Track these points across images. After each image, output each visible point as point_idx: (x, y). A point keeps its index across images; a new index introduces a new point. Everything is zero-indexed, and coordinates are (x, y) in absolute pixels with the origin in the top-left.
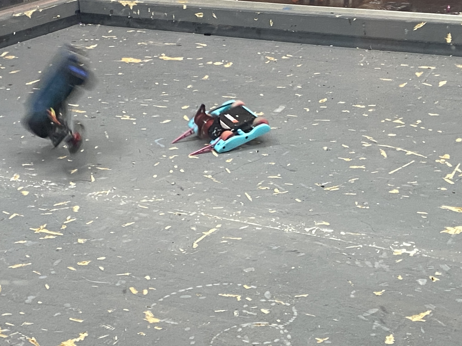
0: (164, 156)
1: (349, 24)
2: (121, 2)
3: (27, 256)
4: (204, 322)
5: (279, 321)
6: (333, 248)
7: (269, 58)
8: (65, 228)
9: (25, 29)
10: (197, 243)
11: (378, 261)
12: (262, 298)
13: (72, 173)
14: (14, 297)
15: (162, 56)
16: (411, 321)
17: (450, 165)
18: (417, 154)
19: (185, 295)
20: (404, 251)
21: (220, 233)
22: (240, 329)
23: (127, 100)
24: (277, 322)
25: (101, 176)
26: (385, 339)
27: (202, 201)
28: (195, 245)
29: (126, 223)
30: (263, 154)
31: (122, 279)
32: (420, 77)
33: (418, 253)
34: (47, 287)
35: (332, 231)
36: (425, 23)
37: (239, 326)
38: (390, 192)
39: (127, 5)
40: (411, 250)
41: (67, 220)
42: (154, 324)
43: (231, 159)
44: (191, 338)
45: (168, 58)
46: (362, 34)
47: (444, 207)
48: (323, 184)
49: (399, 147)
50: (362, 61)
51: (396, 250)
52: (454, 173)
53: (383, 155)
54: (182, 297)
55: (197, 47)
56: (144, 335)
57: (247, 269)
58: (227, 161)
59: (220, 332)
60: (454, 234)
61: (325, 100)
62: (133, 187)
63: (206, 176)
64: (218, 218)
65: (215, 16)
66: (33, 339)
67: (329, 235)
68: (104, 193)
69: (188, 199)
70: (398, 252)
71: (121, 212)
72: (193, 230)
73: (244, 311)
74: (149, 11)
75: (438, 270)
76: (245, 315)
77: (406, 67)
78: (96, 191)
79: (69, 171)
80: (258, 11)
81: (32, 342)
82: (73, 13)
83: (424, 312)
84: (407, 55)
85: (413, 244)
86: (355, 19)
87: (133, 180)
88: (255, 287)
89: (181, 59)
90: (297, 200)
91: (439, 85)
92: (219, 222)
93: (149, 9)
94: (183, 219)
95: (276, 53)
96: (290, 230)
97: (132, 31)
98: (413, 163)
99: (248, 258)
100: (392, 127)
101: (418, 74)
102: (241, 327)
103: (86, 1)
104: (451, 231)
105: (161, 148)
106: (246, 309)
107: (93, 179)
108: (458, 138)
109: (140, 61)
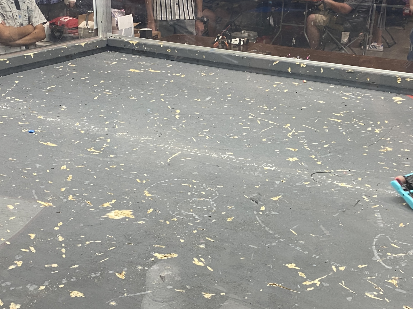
0: (152, 118)
1: (242, 60)
2: (129, 41)
3: (85, 162)
4: (173, 197)
5: (210, 198)
6: (235, 165)
7: (203, 74)
8: (103, 150)
9: (81, 52)
10: (169, 160)
11: (257, 172)
12: (202, 187)
13: (106, 123)
14: (79, 181)
15: (150, 70)
16: (273, 200)
17: (290, 129)
18: (274, 123)
19: (164, 183)
20: (269, 168)
21: (180, 155)
22: (191, 201)
23: (133, 90)
24: (209, 198)
25: (121, 126)
26: (260, 208)
27: (171, 140)
29: (134, 149)
30: (201, 119)
31: (132, 175)
32: (276, 87)
33: (275, 169)
34: (95, 177)
35: (235, 157)
36: (278, 62)
38: (262, 140)
39: (132, 43)
40: (272, 168)
41: (104, 146)
42: (149, 197)
43: (185, 121)
44: (167, 204)
45: (153, 71)
46: (249, 65)
47: (287, 148)
48: (230, 135)
49: (266, 119)
50: (248, 78)
51: (265, 167)
52: (292, 132)
53: (258, 123)
54: (162, 184)
55: (167, 66)
56: (144, 202)
57: (194, 173)
58: (183, 121)
59: (181, 202)
60: (292, 161)
61: (230, 95)
62: (137, 132)
63: (173, 128)
64: (179, 148)
65: (176, 52)
66: (89, 202)
67: (233, 159)
68: (122, 134)
69: (165, 139)
70: (266, 168)
71: (131, 143)
72: (167, 154)
74: (144, 47)
75: (285, 178)
76: (194, 194)
77: (269, 82)
78: (119, 133)
79: (105, 122)
80: (198, 51)
81: (88, 203)
82: (105, 46)
83: (278, 196)
84: (269, 76)
85: (273, 165)
86: (245, 57)
87: (137, 128)
88: (198, 182)
89: (160, 71)
90: (217, 142)
91: (284, 91)
92: (180, 150)
93: (144, 46)
94: (162, 148)
95: (206, 72)
96: (214, 156)
97: (134, 56)
98: (272, 127)
99: (194, 168)
100: (262, 110)
101: (275, 86)
102: (192, 200)
103: (112, 40)
104: (291, 159)
105: (151, 113)
106: (194, 191)
107: (117, 127)
108: (293, 116)
109: (139, 71)
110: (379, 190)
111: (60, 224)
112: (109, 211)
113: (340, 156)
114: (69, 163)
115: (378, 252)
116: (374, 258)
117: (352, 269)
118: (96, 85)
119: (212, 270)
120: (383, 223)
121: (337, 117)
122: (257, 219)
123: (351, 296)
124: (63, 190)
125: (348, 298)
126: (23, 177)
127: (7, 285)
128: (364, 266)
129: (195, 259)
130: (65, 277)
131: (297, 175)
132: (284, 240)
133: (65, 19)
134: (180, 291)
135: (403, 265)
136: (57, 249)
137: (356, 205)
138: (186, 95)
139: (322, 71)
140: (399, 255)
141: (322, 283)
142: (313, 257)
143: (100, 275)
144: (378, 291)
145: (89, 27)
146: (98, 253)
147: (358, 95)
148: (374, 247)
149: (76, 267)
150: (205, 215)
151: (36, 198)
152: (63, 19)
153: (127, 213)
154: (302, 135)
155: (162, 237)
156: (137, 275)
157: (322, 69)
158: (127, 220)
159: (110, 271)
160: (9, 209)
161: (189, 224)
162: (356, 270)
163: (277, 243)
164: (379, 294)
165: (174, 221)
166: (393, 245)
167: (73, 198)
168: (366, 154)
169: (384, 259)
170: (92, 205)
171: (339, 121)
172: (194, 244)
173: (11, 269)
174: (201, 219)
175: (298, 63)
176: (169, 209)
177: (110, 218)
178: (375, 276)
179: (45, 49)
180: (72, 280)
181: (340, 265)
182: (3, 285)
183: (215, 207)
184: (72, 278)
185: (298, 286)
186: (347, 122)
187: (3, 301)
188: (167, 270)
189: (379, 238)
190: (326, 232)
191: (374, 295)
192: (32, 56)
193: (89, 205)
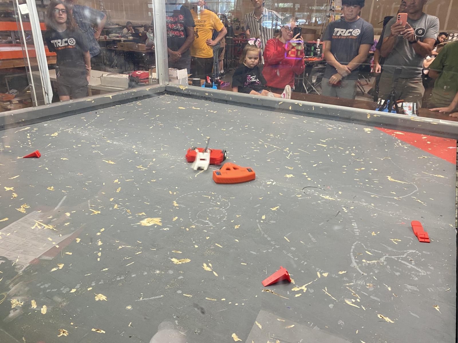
1: (257, 101)
2: (180, 88)
3: (133, 177)
4: (195, 206)
7: (229, 110)
8: (149, 167)
9: (146, 95)
11: (261, 186)
12: (218, 198)
14: (125, 192)
15: (193, 107)
16: (272, 210)
17: (288, 152)
18: (277, 147)
19: (189, 195)
20: (271, 183)
21: (205, 172)
22: (209, 210)
23: (178, 122)
24: (222, 208)
25: (165, 148)
26: (262, 217)
28: (196, 176)
29: (172, 166)
31: (167, 188)
33: (276, 184)
34: (138, 189)
36: (282, 102)
37: (208, 209)
38: (267, 160)
39: (182, 89)
40: (273, 183)
41: (150, 164)
42: (177, 206)
44: (189, 213)
45: (195, 108)
46: (261, 105)
47: (286, 167)
48: (244, 156)
49: (271, 144)
50: (261, 113)
51: (268, 182)
52: (290, 155)
53: (265, 147)
55: (205, 105)
56: (172, 211)
59: (201, 211)
61: (247, 126)
62: (177, 153)
65: (212, 95)
66: (129, 210)
68: (165, 155)
70: (269, 183)
71: (171, 162)
73: (211, 203)
76: (211, 204)
78: (163, 154)
80: (227, 94)
81: (128, 212)
83: (277, 207)
84: (276, 113)
85: (274, 180)
86: (259, 99)
87: (176, 150)
88: (216, 194)
89: (199, 109)
90: (234, 161)
93: (190, 91)
95: (232, 109)
97: (183, 98)
98: (275, 150)
100: (269, 137)
101: (279, 119)
102: (209, 209)
103: (168, 87)
104: (288, 176)
105: (188, 139)
107: (162, 149)
108: (291, 142)
109: (185, 108)
110: (355, 202)
111: (103, 230)
112: (143, 219)
113: (325, 174)
114: (121, 177)
115: (355, 259)
116: (352, 264)
117: (334, 275)
118: (153, 119)
119: (217, 275)
120: (359, 232)
122: (258, 227)
123: (333, 303)
124: (112, 199)
125: (330, 306)
126: (84, 188)
127: (45, 287)
128: (343, 272)
129: (205, 265)
130: (95, 279)
131: (292, 189)
132: (279, 246)
133: (139, 72)
134: (188, 296)
135: (376, 272)
136: (95, 252)
137: (337, 215)
138: (216, 126)
139: (313, 109)
140: (373, 261)
141: (308, 289)
142: (302, 263)
143: (124, 278)
144: (356, 298)
145: (152, 78)
146: (126, 257)
147: (339, 127)
148: (352, 253)
149: (106, 270)
150: (218, 222)
152: (137, 73)
153: (157, 221)
154: (297, 157)
155: (180, 243)
156: (154, 279)
157: (313, 107)
158: (156, 226)
159: (133, 274)
160: (66, 216)
161: (204, 231)
162: (337, 276)
163: (273, 249)
164: (356, 301)
165: (193, 228)
166: (367, 252)
167: (117, 207)
168: (345, 172)
169: (360, 265)
170: (131, 214)
171: (325, 146)
172: (206, 250)
173: (53, 272)
174: (214, 226)
175: (297, 103)
176: (190, 217)
177: (143, 225)
178: (352, 283)
179: (121, 93)
180: (100, 283)
181: (324, 271)
182: (42, 287)
183: (226, 216)
184: (100, 281)
185: (288, 292)
186: (331, 146)
187: (37, 304)
188: (180, 275)
189: (356, 246)
190: (313, 239)
191: (352, 302)
192: (111, 98)
193: (128, 213)
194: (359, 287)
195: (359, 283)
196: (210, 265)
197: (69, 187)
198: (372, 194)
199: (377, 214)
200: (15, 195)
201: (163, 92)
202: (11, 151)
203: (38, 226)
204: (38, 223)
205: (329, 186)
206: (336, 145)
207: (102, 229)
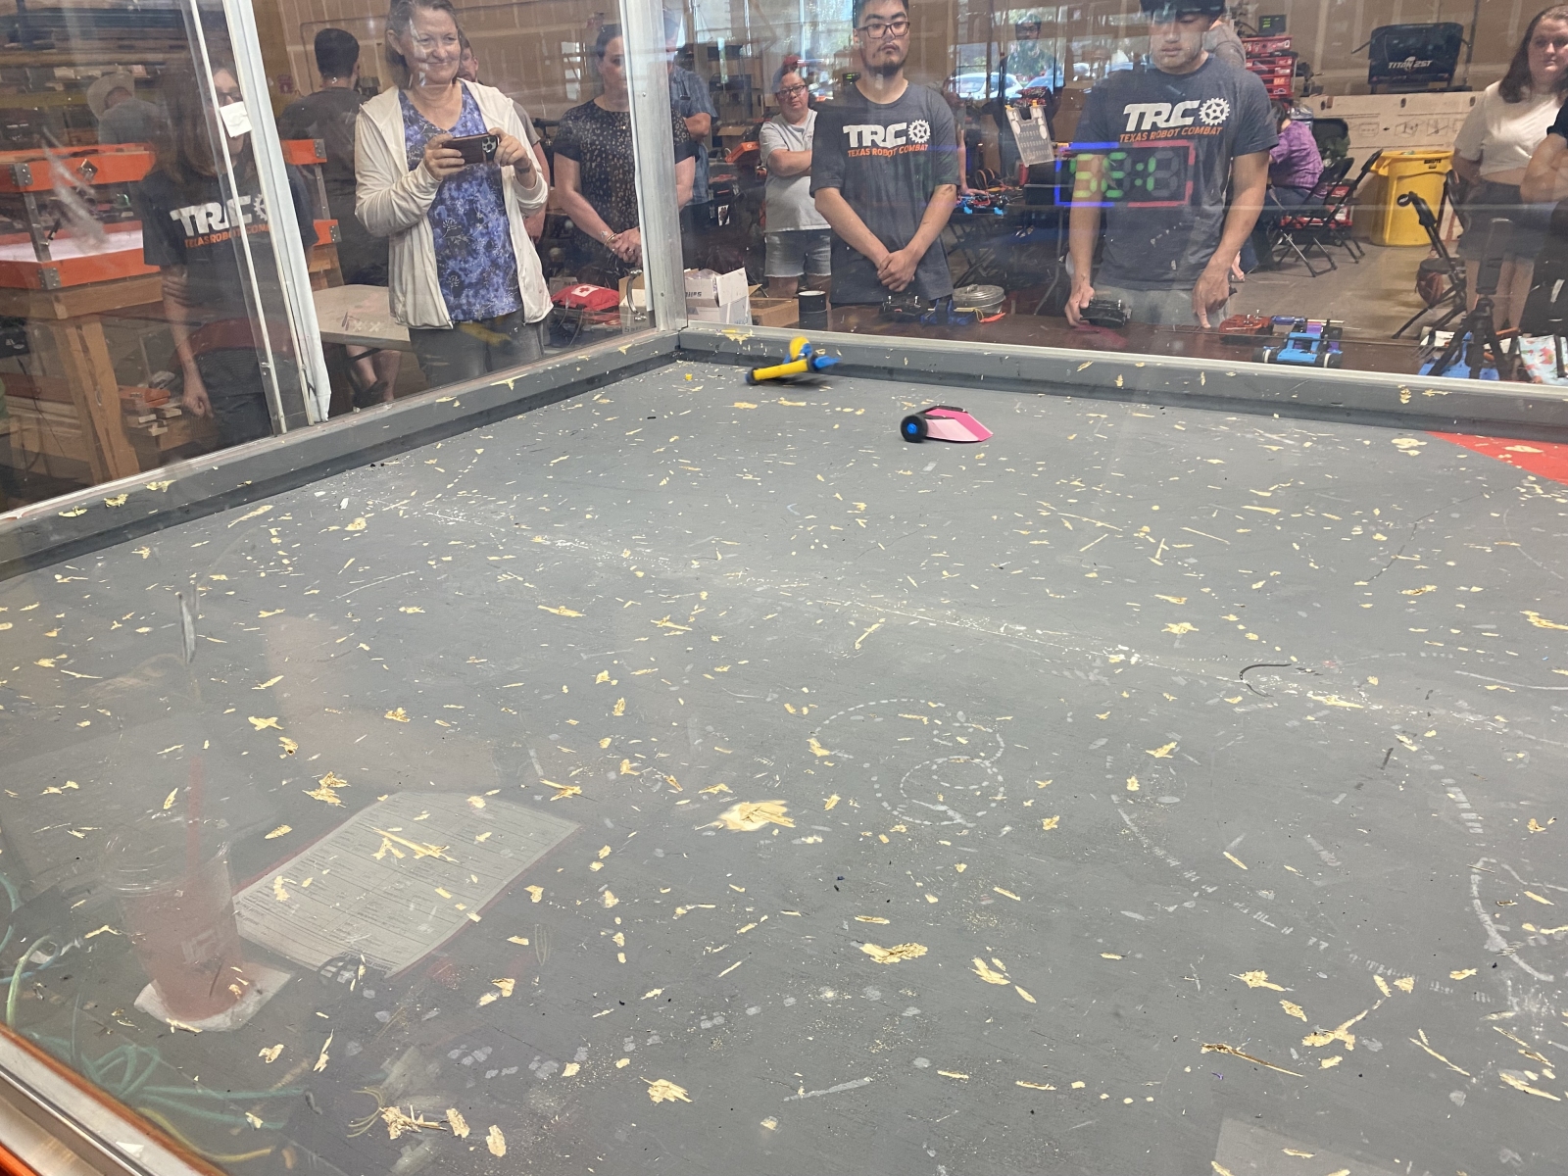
0: (802, 527)
2: (728, 335)
3: (652, 659)
4: (886, 755)
5: (982, 754)
6: (1031, 653)
7: (905, 402)
8: (694, 622)
9: (619, 367)
10: (859, 643)
11: (1093, 672)
12: (955, 721)
14: (643, 716)
15: (781, 400)
16: (1153, 756)
17: (1152, 540)
18: (1109, 526)
19: (855, 716)
21: (884, 629)
22: (935, 767)
23: (747, 455)
24: (980, 757)
25: (728, 553)
26: (1127, 784)
27: (856, 586)
28: (858, 646)
29: (766, 615)
30: (921, 525)
31: (774, 692)
33: (1141, 660)
34: (682, 702)
35: (1025, 628)
36: (1091, 363)
37: (932, 763)
38: (1086, 576)
39: (736, 339)
40: (1130, 657)
41: (694, 610)
42: (824, 758)
44: (872, 780)
45: (788, 403)
46: (1015, 375)
47: (1158, 596)
48: (1001, 565)
49: (1085, 517)
50: (1017, 406)
51: (1112, 656)
52: (1160, 550)
53: (1067, 528)
54: (852, 718)
56: (813, 774)
59: (909, 771)
60: (1179, 633)
61: (982, 455)
62: (770, 567)
64: (879, 609)
65: (839, 354)
66: (672, 777)
67: (1021, 634)
68: (735, 575)
69: (839, 583)
70: (1115, 659)
71: (760, 600)
72: (852, 626)
73: (936, 740)
74: (762, 347)
76: (937, 744)
78: (726, 573)
80: (890, 347)
81: (671, 783)
82: (674, 349)
83: (1167, 744)
84: (1071, 400)
85: (1130, 648)
86: (1007, 357)
87: (767, 558)
88: (943, 705)
89: (804, 404)
90: (973, 586)
92: (882, 615)
93: (761, 344)
94: (837, 611)
96: (973, 627)
97: (741, 370)
98: (1107, 537)
100: (1070, 492)
101: (1088, 424)
102: (936, 763)
103: (688, 334)
104: (1175, 629)
105: (797, 516)
106: (937, 736)
107: (720, 557)
108: (1153, 505)
109: (756, 406)
110: (1435, 712)
111: (605, 852)
112: (726, 807)
113: (1304, 615)
114: (616, 662)
115: (1495, 921)
116: (1488, 941)
117: (1435, 985)
118: (662, 450)
119: (1030, 999)
120: (1480, 821)
121: (1264, 502)
122: (1122, 818)
123: (1461, 1088)
124: (606, 743)
125: (1453, 1095)
126: (503, 709)
127: (476, 1061)
128: (1468, 973)
129: (978, 962)
130: (630, 1029)
131: (1203, 677)
132: (1215, 888)
133: (582, 290)
134: (954, 1076)
136: (602, 933)
137: (1385, 763)
138: (875, 461)
139: (1203, 381)
140: (1560, 929)
141: (1361, 1040)
142: (1310, 946)
143: (723, 1022)
144: (1537, 1067)
145: (634, 309)
146: (710, 945)
147: (1304, 438)
148: (1477, 902)
149: (656, 995)
150: (979, 811)
151: (540, 772)
152: (577, 292)
153: (773, 811)
154: (1189, 558)
156: (825, 1019)
157: (1203, 377)
158: (776, 832)
159: (749, 1007)
160: (475, 808)
161: (942, 842)
162: (1446, 989)
163: (1195, 899)
164: (1543, 1078)
165: (900, 833)
166: (1529, 894)
167: (632, 769)
168: (1368, 606)
169: (1519, 945)
170: (681, 789)
171: (1274, 512)
172: (967, 911)
173: (484, 1006)
174: (972, 825)
175: (1142, 365)
176: (879, 795)
177: (731, 827)
178: (1509, 1011)
179: (539, 368)
180: (650, 1041)
181: (1397, 973)
182: (467, 1061)
183: (1002, 784)
184: (649, 1034)
185: (1292, 1050)
186: (1294, 513)
187: (468, 1121)
188: (906, 1002)
189: (1482, 873)
190: (1325, 855)
191: (1529, 1081)
192: (511, 386)
193: (674, 788)
194: (1540, 1027)
195: (1535, 1010)
196: (997, 962)
197: (452, 706)
198: (1488, 679)
199: (1527, 753)
200: (290, 745)
201: (672, 353)
202: (232, 593)
203: (395, 851)
204: (390, 839)
205: (1329, 659)
206: (1312, 507)
207: (602, 848)
